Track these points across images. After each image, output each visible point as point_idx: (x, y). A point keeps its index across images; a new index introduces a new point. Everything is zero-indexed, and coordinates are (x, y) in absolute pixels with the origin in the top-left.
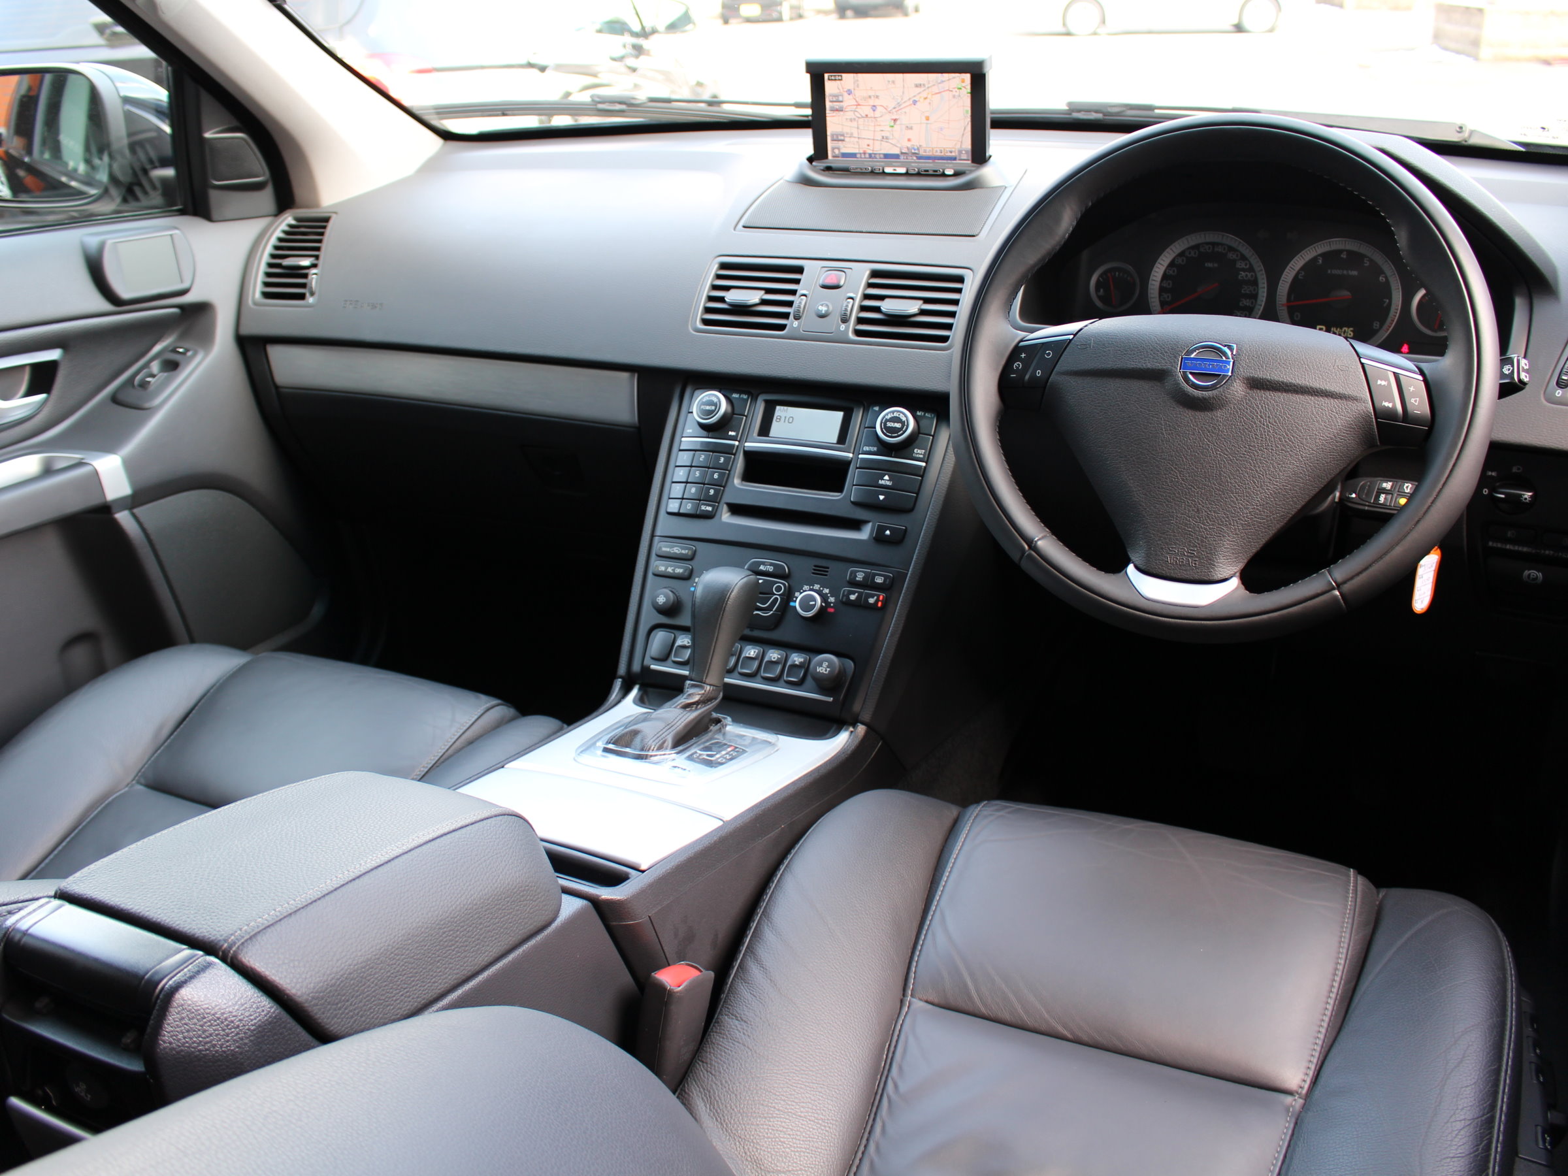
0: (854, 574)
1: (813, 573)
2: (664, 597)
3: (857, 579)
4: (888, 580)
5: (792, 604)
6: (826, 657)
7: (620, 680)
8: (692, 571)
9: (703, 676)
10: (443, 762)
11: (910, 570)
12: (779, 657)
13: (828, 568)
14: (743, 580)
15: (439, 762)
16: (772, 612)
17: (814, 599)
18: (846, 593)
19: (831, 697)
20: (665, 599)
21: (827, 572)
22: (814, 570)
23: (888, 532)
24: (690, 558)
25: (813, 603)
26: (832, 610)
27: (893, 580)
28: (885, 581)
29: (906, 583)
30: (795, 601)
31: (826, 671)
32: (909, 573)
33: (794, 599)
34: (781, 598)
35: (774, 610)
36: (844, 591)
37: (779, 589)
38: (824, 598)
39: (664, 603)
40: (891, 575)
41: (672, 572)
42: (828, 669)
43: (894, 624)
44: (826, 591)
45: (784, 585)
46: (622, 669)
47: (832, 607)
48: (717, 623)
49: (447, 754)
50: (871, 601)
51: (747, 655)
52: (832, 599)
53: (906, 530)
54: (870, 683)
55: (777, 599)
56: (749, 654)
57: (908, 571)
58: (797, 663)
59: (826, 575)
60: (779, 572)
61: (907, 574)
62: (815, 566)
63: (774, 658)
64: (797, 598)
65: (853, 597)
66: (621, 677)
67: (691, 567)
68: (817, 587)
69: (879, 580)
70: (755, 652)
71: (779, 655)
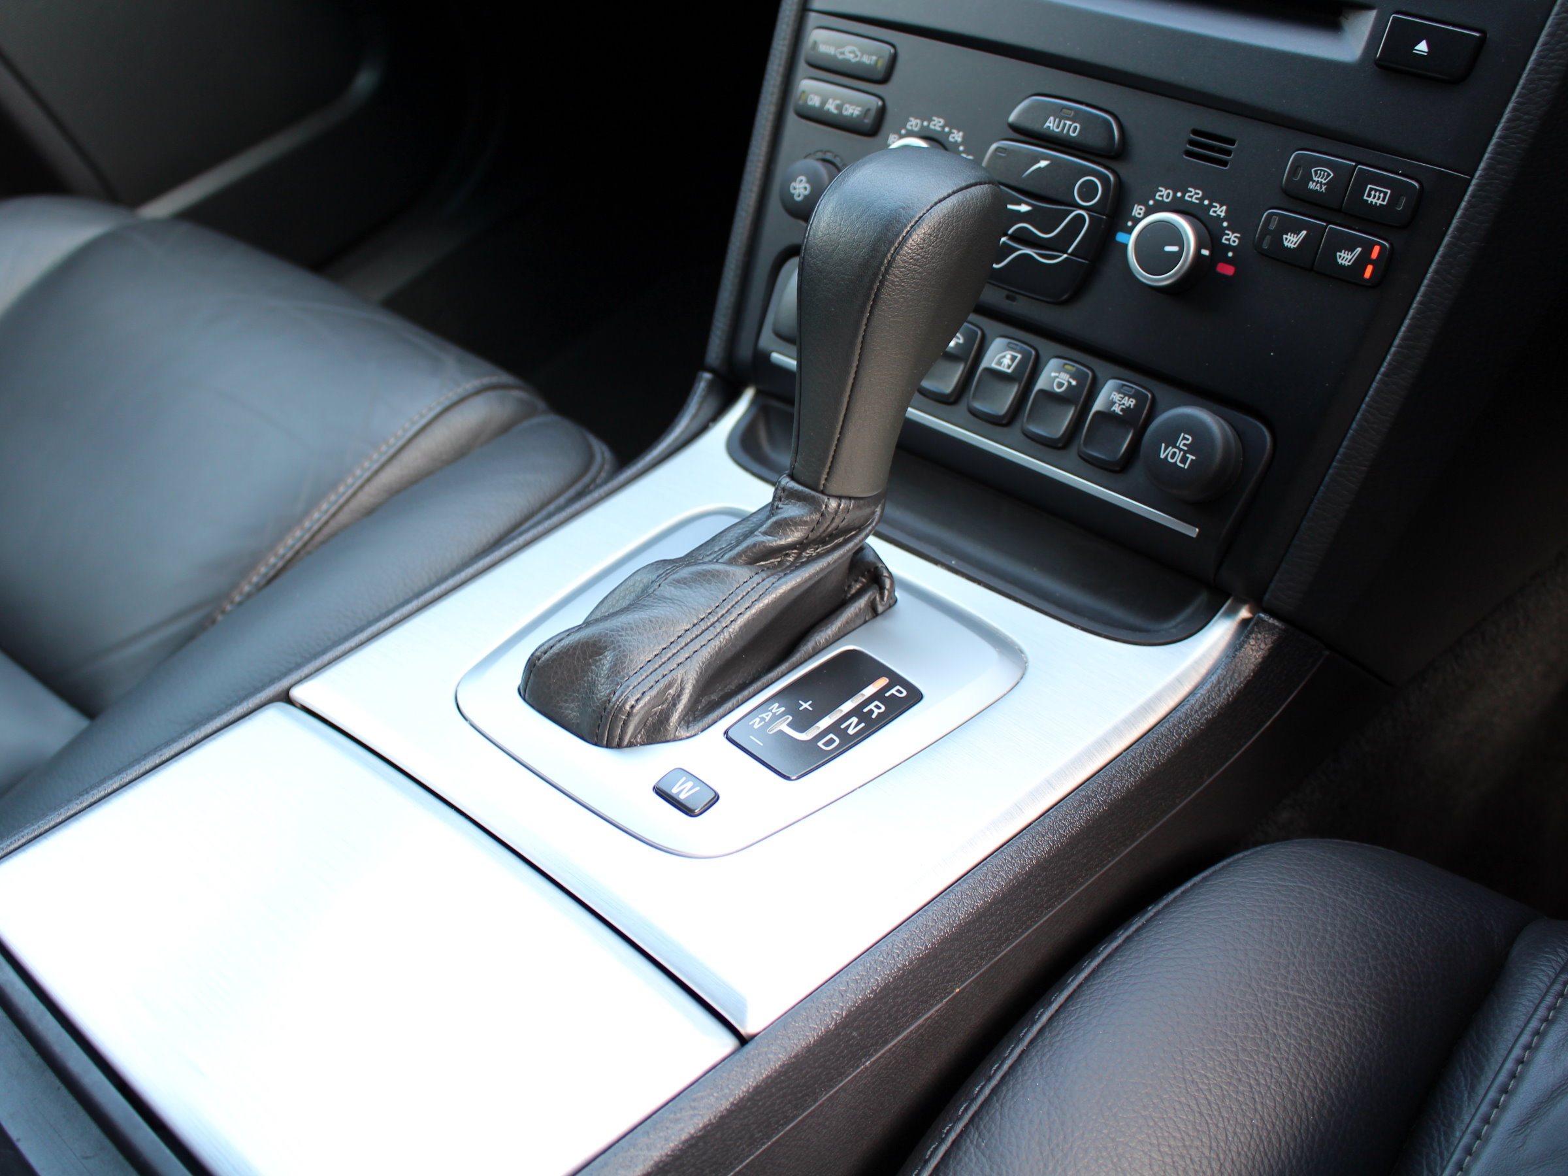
0: (1304, 169)
1: (1189, 153)
2: (808, 182)
3: (1311, 186)
4: (1404, 200)
5: (1121, 237)
6: (1188, 416)
7: (707, 376)
8: (882, 112)
9: (820, 473)
10: (324, 542)
11: (1478, 173)
12: (1074, 383)
13: (1232, 142)
14: (954, 200)
15: (320, 538)
16: (1065, 256)
17: (1176, 236)
18: (1272, 227)
19: (1195, 525)
20: (808, 186)
21: (1228, 153)
22: (1192, 143)
23: (1422, 47)
24: (879, 76)
25: (1175, 249)
26: (1228, 270)
27: (1420, 200)
28: (1394, 200)
29: (1459, 213)
30: (1129, 231)
31: (1184, 460)
32: (1474, 182)
33: (1130, 224)
34: (1090, 216)
35: (1070, 251)
36: (1271, 215)
37: (1088, 191)
38: (1209, 233)
39: (806, 197)
40: (1416, 184)
41: (835, 111)
42: (1191, 457)
43: (1404, 339)
44: (1220, 211)
45: (1104, 180)
46: (715, 350)
47: (1229, 261)
48: (855, 336)
49: (333, 525)
50: (1345, 258)
51: (994, 366)
52: (1232, 238)
53: (1482, 41)
54: (1312, 500)
55: (1080, 218)
56: (999, 363)
57: (1472, 176)
58: (1117, 409)
59: (1224, 163)
60: (1096, 140)
61: (1468, 183)
62: (1195, 132)
63: (1060, 385)
64: (1137, 221)
65: (1291, 241)
66: (710, 370)
67: (880, 103)
68: (1193, 195)
69: (1376, 197)
70: (1013, 358)
71: (1073, 377)
